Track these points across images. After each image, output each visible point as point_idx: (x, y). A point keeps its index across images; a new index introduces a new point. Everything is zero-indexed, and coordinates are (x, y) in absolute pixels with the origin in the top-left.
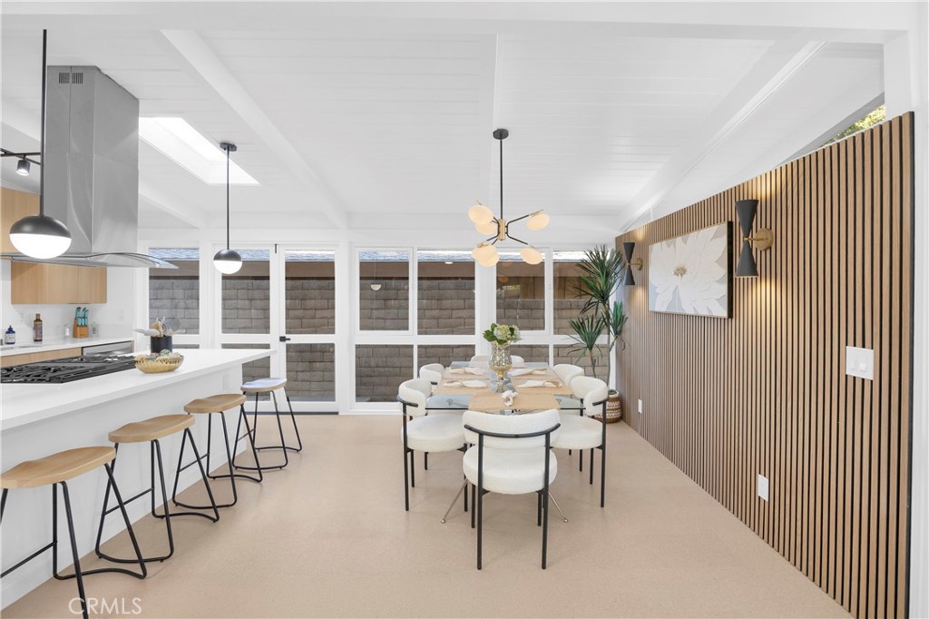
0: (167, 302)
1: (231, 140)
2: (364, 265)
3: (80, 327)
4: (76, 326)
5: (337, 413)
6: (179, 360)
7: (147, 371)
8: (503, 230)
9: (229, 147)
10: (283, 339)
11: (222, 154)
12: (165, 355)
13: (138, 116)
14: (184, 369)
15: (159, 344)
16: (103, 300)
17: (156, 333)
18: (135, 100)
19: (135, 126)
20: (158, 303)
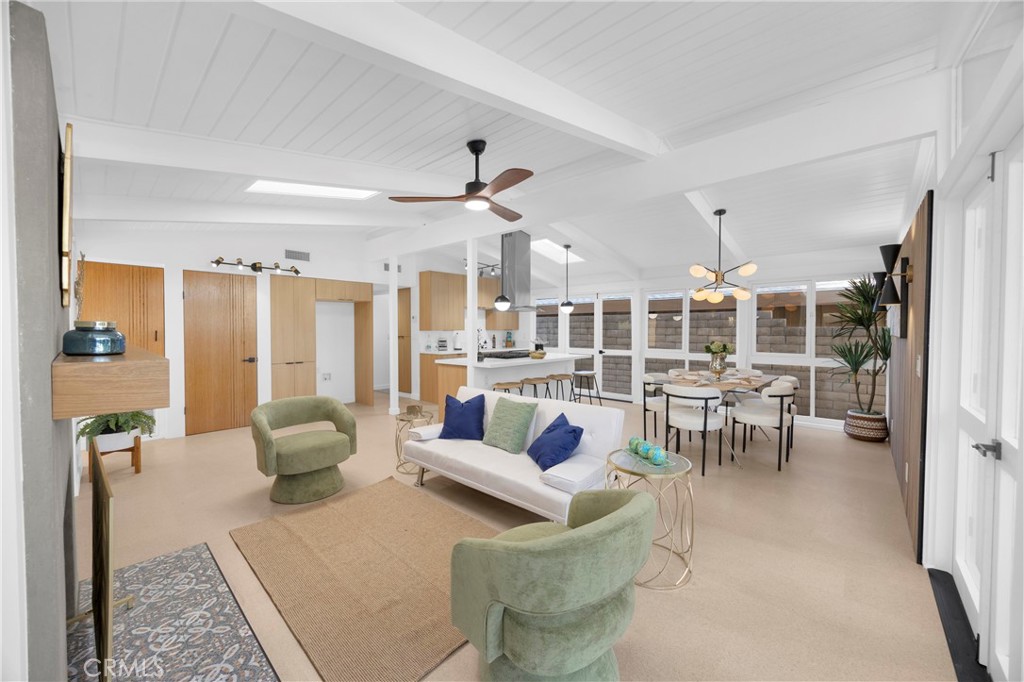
0: (545, 330)
1: (568, 243)
2: (651, 303)
3: (509, 342)
4: (507, 341)
5: (631, 402)
6: (544, 354)
7: (533, 358)
8: (720, 278)
9: (567, 247)
10: (601, 352)
11: (565, 250)
12: (540, 351)
13: (529, 240)
14: (547, 357)
15: (538, 347)
16: (517, 328)
17: (537, 342)
18: (529, 236)
19: (529, 248)
20: (540, 331)
